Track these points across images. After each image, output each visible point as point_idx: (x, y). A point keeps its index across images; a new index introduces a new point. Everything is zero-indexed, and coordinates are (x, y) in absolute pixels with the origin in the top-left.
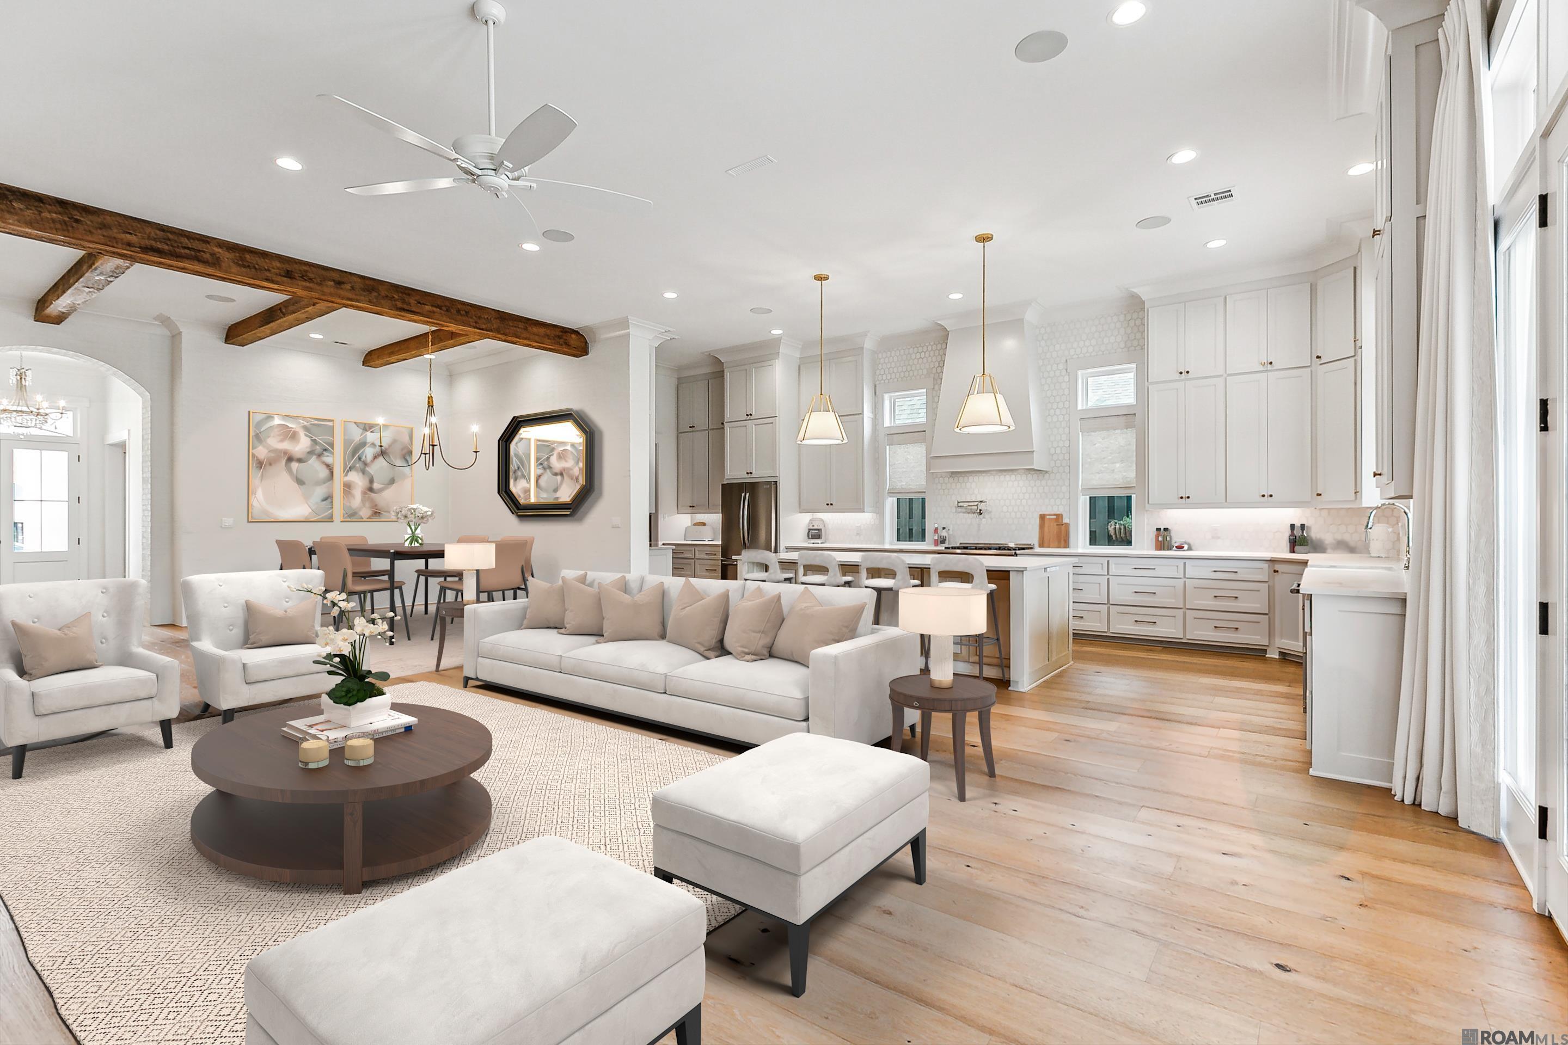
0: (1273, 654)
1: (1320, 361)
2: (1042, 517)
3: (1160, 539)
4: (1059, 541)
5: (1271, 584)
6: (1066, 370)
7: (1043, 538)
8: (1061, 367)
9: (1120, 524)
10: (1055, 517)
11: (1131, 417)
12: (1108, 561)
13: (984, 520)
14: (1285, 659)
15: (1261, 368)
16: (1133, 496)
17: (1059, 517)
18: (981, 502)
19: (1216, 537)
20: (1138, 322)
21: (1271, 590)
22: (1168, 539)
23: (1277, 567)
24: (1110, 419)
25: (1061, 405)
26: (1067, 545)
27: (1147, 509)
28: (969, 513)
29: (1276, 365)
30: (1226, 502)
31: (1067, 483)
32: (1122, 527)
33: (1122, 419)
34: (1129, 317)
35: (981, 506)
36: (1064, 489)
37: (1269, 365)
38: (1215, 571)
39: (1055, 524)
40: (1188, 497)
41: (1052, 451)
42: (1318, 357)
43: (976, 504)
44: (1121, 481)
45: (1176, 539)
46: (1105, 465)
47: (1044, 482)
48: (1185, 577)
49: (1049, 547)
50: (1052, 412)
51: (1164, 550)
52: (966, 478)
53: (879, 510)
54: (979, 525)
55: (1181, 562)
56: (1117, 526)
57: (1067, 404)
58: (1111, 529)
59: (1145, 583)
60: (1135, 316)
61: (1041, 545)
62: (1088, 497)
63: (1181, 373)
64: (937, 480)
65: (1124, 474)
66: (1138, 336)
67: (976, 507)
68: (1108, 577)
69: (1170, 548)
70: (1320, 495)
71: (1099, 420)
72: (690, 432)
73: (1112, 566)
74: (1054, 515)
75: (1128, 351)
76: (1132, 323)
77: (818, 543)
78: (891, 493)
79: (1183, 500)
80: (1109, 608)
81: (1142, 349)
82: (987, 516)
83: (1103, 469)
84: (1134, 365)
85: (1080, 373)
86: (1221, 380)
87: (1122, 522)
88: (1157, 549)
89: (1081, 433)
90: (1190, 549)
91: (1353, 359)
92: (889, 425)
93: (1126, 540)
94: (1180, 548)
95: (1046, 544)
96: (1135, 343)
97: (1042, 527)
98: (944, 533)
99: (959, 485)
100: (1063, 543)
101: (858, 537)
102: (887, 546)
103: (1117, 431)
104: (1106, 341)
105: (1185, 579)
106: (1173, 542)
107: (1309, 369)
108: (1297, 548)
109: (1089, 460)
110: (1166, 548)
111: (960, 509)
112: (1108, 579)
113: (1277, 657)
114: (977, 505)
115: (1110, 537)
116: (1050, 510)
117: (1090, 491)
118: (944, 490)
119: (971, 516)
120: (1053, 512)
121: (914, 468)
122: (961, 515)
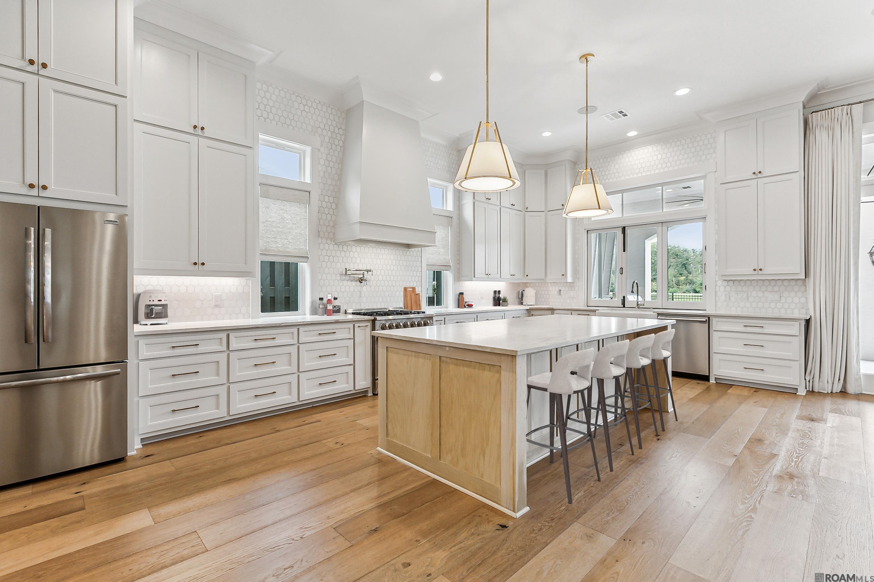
2: (405, 289)
4: (417, 306)
7: (407, 305)
11: (450, 218)
13: (365, 288)
17: (414, 289)
18: (368, 271)
23: (532, 313)
24: (440, 217)
28: (352, 281)
30: (501, 278)
31: (420, 260)
33: (444, 219)
36: (418, 264)
37: (513, 206)
39: (413, 294)
42: (527, 208)
44: (443, 261)
54: (360, 292)
60: (453, 152)
63: (487, 199)
64: (321, 246)
70: (528, 276)
74: (411, 288)
76: (451, 156)
82: (366, 284)
96: (453, 170)
97: (405, 296)
99: (343, 254)
103: (441, 227)
104: (439, 162)
111: (347, 278)
116: (409, 285)
117: (429, 267)
118: (329, 257)
119: (354, 283)
120: (411, 286)
121: (292, 229)
122: (345, 283)
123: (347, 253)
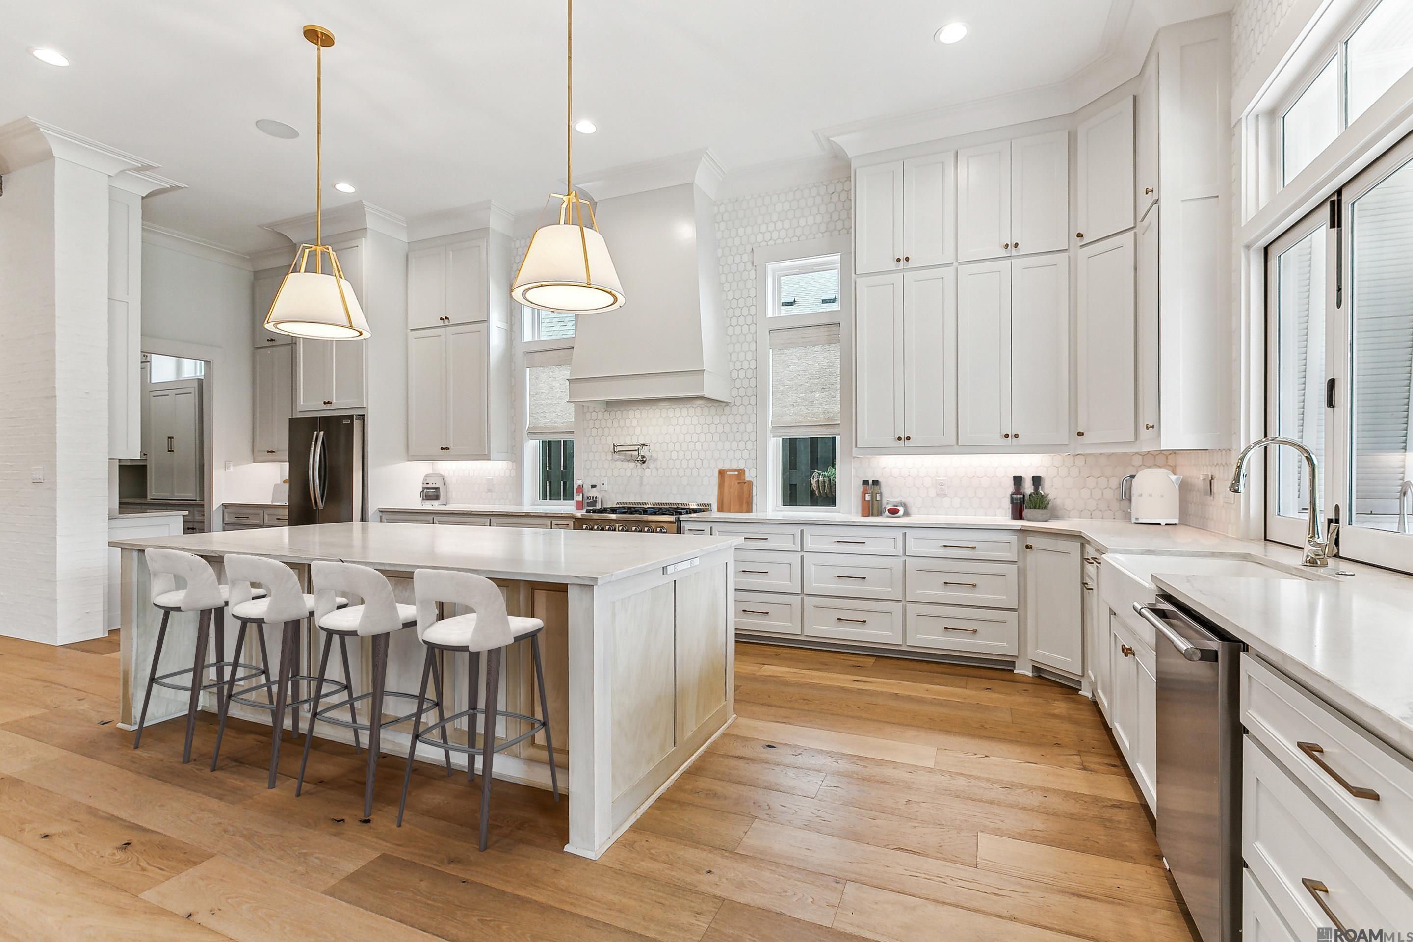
0: (1024, 670)
1: (1081, 241)
2: (722, 473)
3: (868, 498)
4: (741, 505)
5: (1020, 564)
6: (752, 262)
7: (722, 501)
8: (745, 258)
9: (824, 476)
10: (736, 473)
11: (833, 328)
12: (802, 532)
13: (648, 472)
14: (1040, 676)
15: (1003, 253)
16: (837, 437)
17: (741, 472)
18: (643, 445)
19: (941, 494)
20: (843, 197)
21: (1022, 574)
22: (878, 498)
23: (1031, 541)
24: (809, 330)
25: (745, 311)
26: (749, 510)
27: (854, 455)
28: (628, 461)
29: (1023, 249)
30: (958, 447)
31: (753, 419)
32: (826, 480)
33: (823, 331)
34: (831, 189)
35: (644, 452)
36: (750, 428)
37: (1013, 248)
38: (945, 546)
39: (736, 482)
40: (908, 438)
41: (735, 374)
42: (1080, 235)
43: (636, 448)
44: (822, 416)
45: (889, 498)
46: (801, 395)
47: (724, 418)
48: (905, 554)
49: (729, 511)
50: (734, 321)
51: (873, 515)
52: (625, 413)
53: (515, 455)
54: (641, 477)
55: (899, 534)
56: (821, 479)
57: (753, 309)
58: (813, 482)
59: (850, 563)
60: (839, 187)
61: (721, 509)
62: (780, 439)
63: (899, 260)
64: (588, 416)
65: (826, 407)
66: (844, 215)
67: (636, 453)
68: (802, 554)
69: (880, 514)
70: (1083, 434)
71: (794, 331)
72: (270, 347)
73: (807, 538)
74: (736, 470)
75: (831, 236)
76: (835, 197)
77: (436, 505)
78: (532, 434)
79: (902, 442)
80: (803, 600)
81: (849, 233)
82: (652, 465)
83: (798, 400)
84: (836, 257)
85: (770, 267)
86: (949, 272)
87: (826, 474)
88: (863, 515)
89: (771, 350)
90: (906, 514)
91: (1132, 233)
92: (530, 340)
93: (828, 498)
94: (894, 512)
95: (725, 507)
96: (840, 225)
97: (721, 486)
98: (593, 493)
99: (616, 424)
100: (745, 506)
101: (489, 493)
102: (527, 508)
103: (817, 348)
104: (802, 222)
105: (906, 558)
106: (884, 502)
107: (1065, 254)
108: (1026, 512)
109: (782, 388)
110: (875, 512)
111: (616, 456)
112: (802, 557)
113: (1030, 674)
114: (638, 450)
115: (812, 492)
116: (731, 464)
117: (783, 431)
118: (597, 429)
119: (632, 465)
120: (735, 467)
121: (561, 399)
122: (619, 463)
123: (622, 422)
